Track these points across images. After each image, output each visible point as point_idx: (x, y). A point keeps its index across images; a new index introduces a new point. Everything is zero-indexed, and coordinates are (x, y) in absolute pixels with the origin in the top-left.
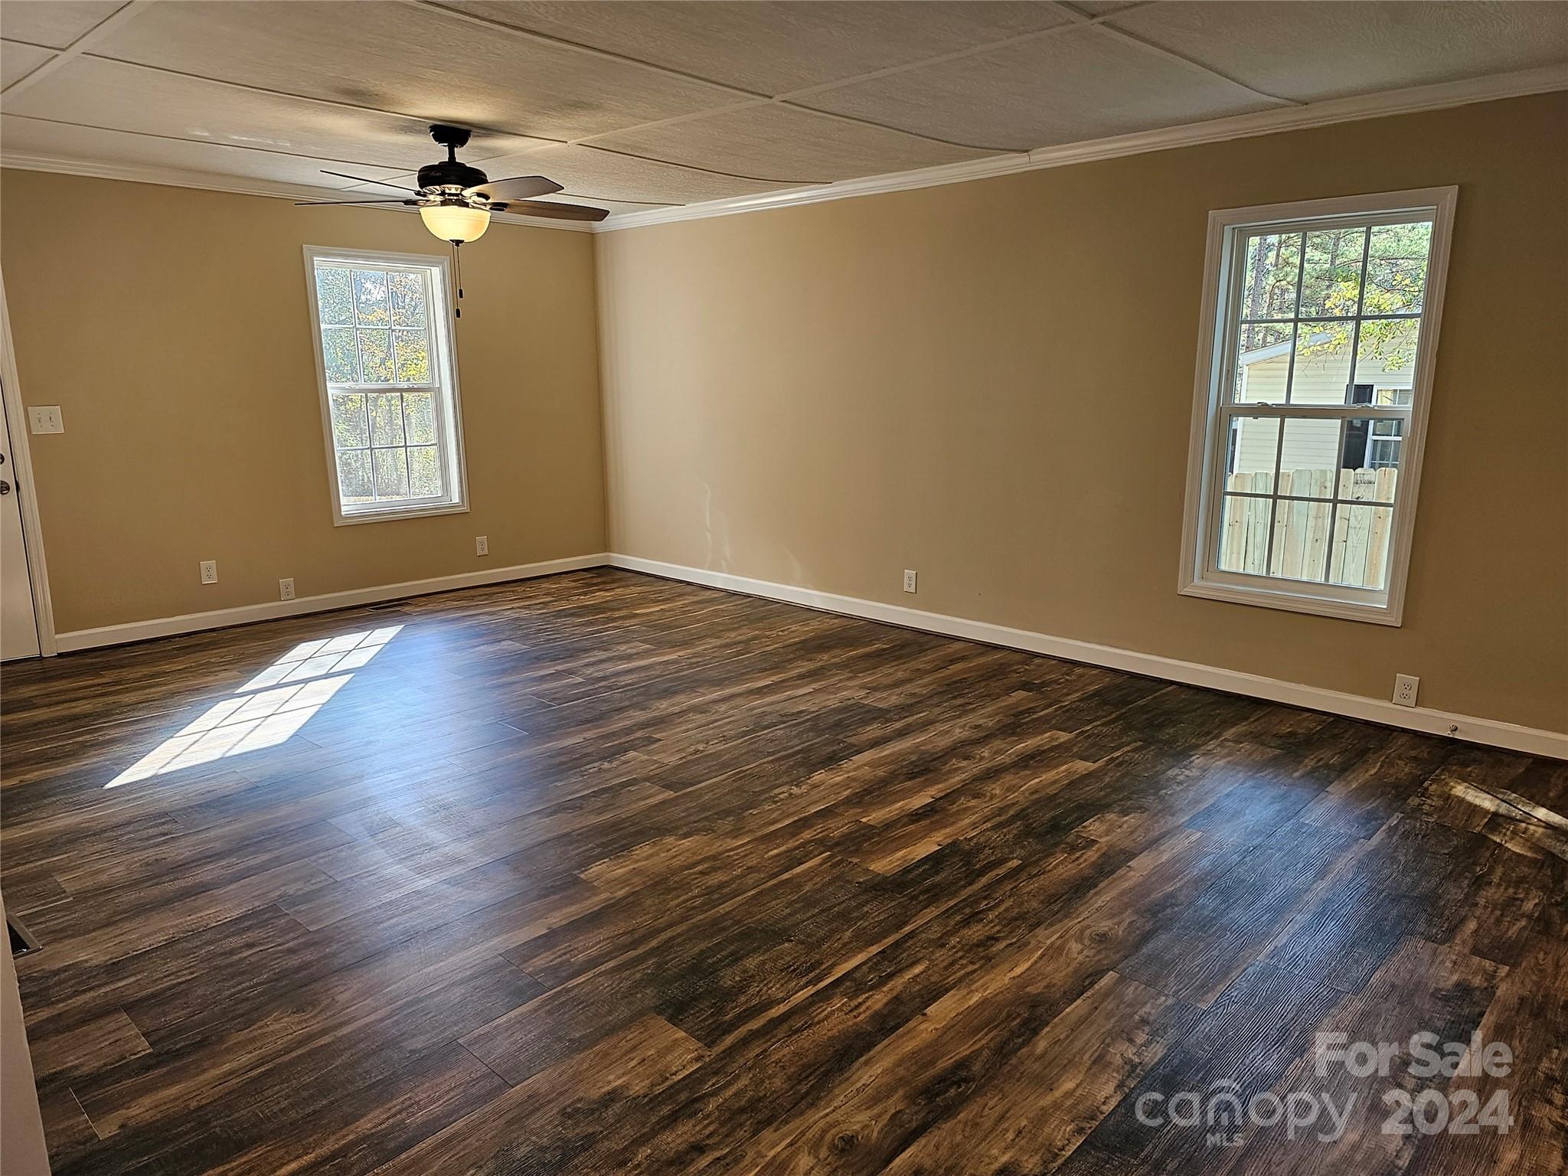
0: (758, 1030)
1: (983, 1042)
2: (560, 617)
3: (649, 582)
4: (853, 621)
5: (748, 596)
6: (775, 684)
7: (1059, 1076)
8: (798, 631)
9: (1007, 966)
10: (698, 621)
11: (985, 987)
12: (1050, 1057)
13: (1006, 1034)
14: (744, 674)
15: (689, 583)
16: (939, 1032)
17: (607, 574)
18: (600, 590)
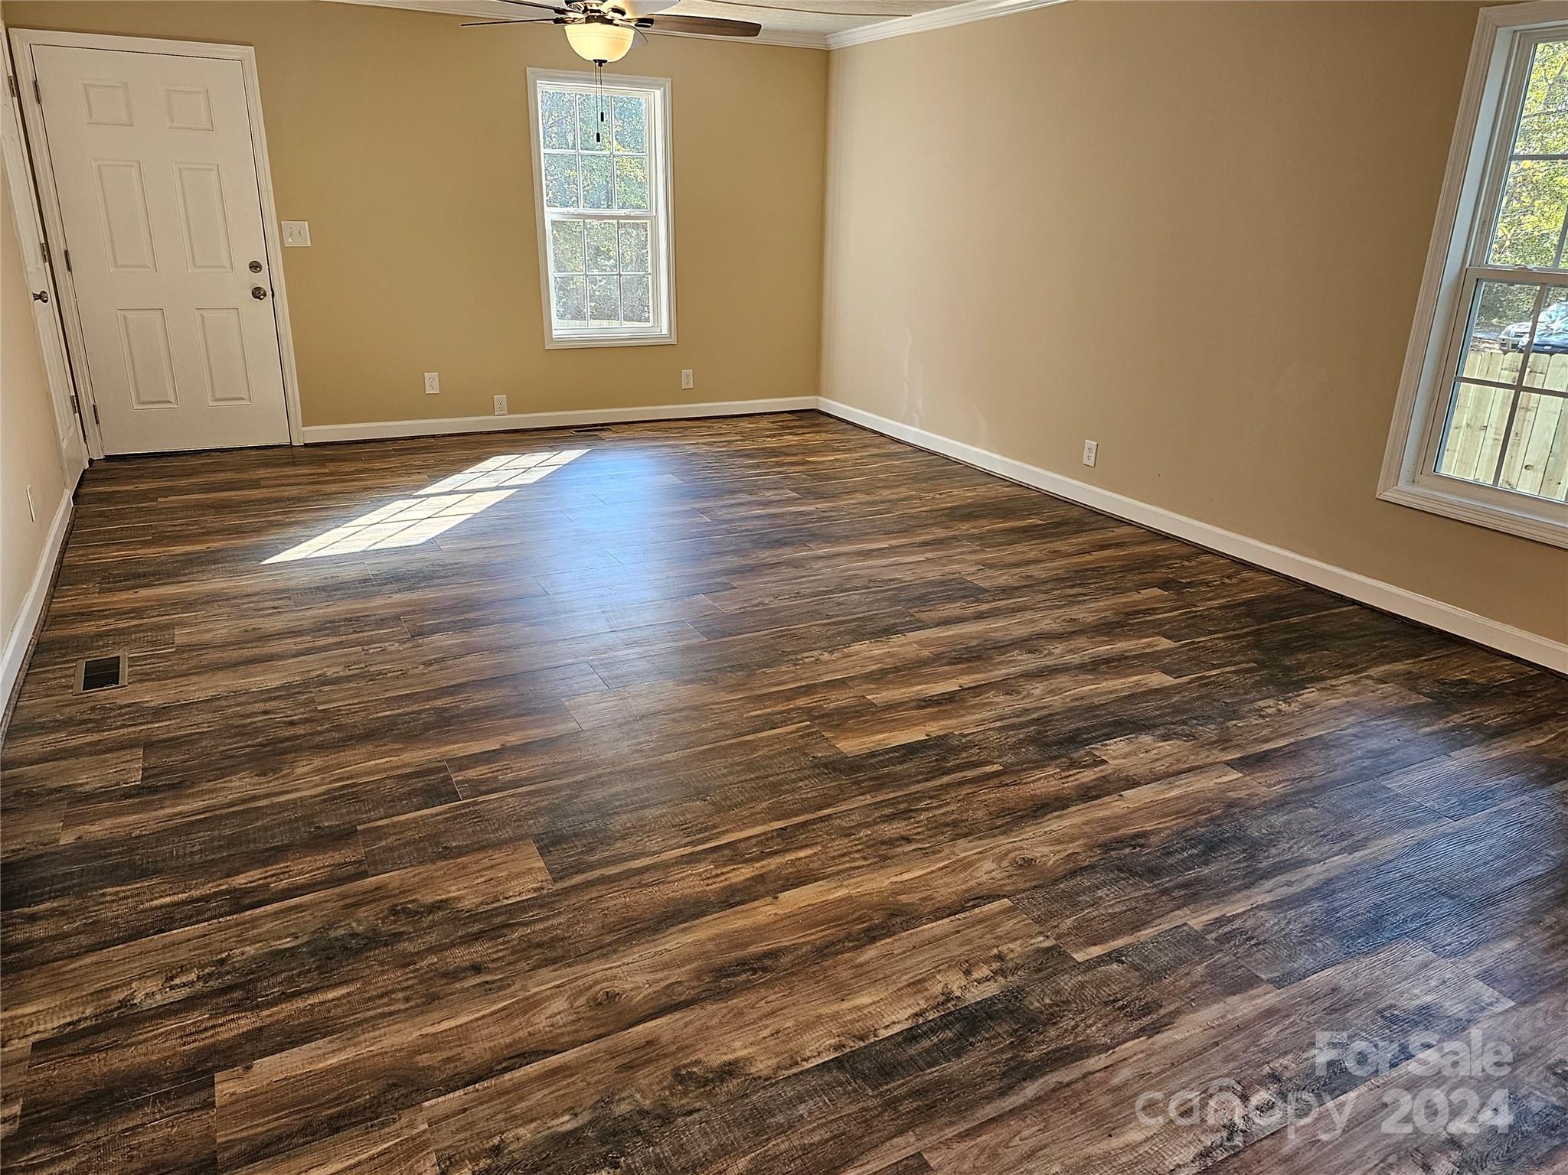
0: (610, 876)
1: (813, 937)
2: (735, 457)
3: (845, 430)
4: (1026, 491)
5: (934, 453)
6: (891, 548)
7: (862, 989)
8: (960, 495)
9: (899, 869)
10: (863, 475)
11: (857, 885)
12: (866, 968)
13: (842, 934)
14: (867, 534)
15: (882, 435)
16: (777, 918)
17: (812, 417)
18: (791, 434)
